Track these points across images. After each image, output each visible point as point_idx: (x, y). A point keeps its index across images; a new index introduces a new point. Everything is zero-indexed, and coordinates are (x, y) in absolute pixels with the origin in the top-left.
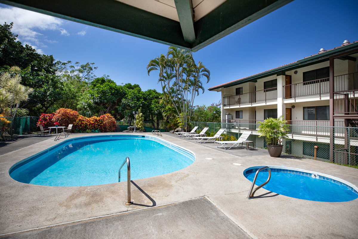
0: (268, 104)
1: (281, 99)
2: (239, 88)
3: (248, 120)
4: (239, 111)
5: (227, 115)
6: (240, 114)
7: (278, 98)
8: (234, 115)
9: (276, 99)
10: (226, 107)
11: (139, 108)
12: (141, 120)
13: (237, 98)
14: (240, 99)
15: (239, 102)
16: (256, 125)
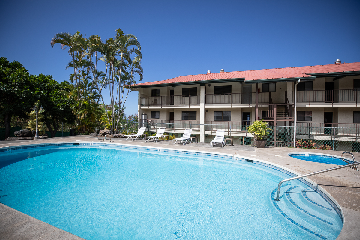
0: (191, 107)
1: (204, 104)
2: (156, 90)
3: (166, 120)
4: (155, 111)
5: (143, 115)
6: (157, 114)
7: (201, 104)
8: (150, 115)
9: (199, 103)
10: (144, 107)
11: (36, 102)
12: (41, 120)
13: (153, 99)
14: (156, 100)
15: (155, 103)
16: (174, 125)
